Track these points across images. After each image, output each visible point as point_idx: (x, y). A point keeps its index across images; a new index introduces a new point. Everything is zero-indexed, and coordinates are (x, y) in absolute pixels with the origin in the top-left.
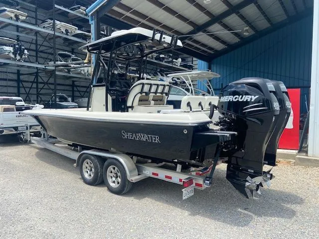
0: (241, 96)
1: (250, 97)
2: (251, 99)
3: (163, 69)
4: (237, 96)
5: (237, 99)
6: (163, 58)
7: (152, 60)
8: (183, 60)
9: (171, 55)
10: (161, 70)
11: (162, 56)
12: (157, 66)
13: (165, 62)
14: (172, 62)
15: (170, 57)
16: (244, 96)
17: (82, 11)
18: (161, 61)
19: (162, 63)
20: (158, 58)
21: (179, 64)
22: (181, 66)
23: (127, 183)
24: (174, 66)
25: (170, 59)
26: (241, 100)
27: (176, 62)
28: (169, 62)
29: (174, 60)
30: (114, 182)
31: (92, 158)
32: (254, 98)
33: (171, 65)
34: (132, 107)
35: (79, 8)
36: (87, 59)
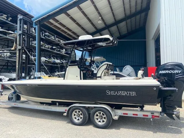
0: (173, 71)
1: (178, 71)
2: (179, 72)
3: (54, 55)
4: (171, 71)
5: (171, 72)
6: (55, 49)
7: (49, 50)
8: (66, 50)
9: (59, 47)
10: (53, 55)
11: (54, 47)
12: (50, 53)
13: (56, 51)
14: (60, 51)
15: (58, 48)
16: (175, 71)
17: (4, 17)
18: (53, 50)
19: (54, 51)
20: (52, 49)
21: (64, 52)
22: (65, 53)
23: (111, 121)
24: (61, 53)
25: (59, 49)
26: (174, 72)
27: (62, 51)
28: (58, 51)
29: (61, 50)
30: (100, 121)
31: (82, 108)
32: (180, 72)
33: (59, 53)
34: (100, 77)
35: (2, 15)
36: (14, 47)
